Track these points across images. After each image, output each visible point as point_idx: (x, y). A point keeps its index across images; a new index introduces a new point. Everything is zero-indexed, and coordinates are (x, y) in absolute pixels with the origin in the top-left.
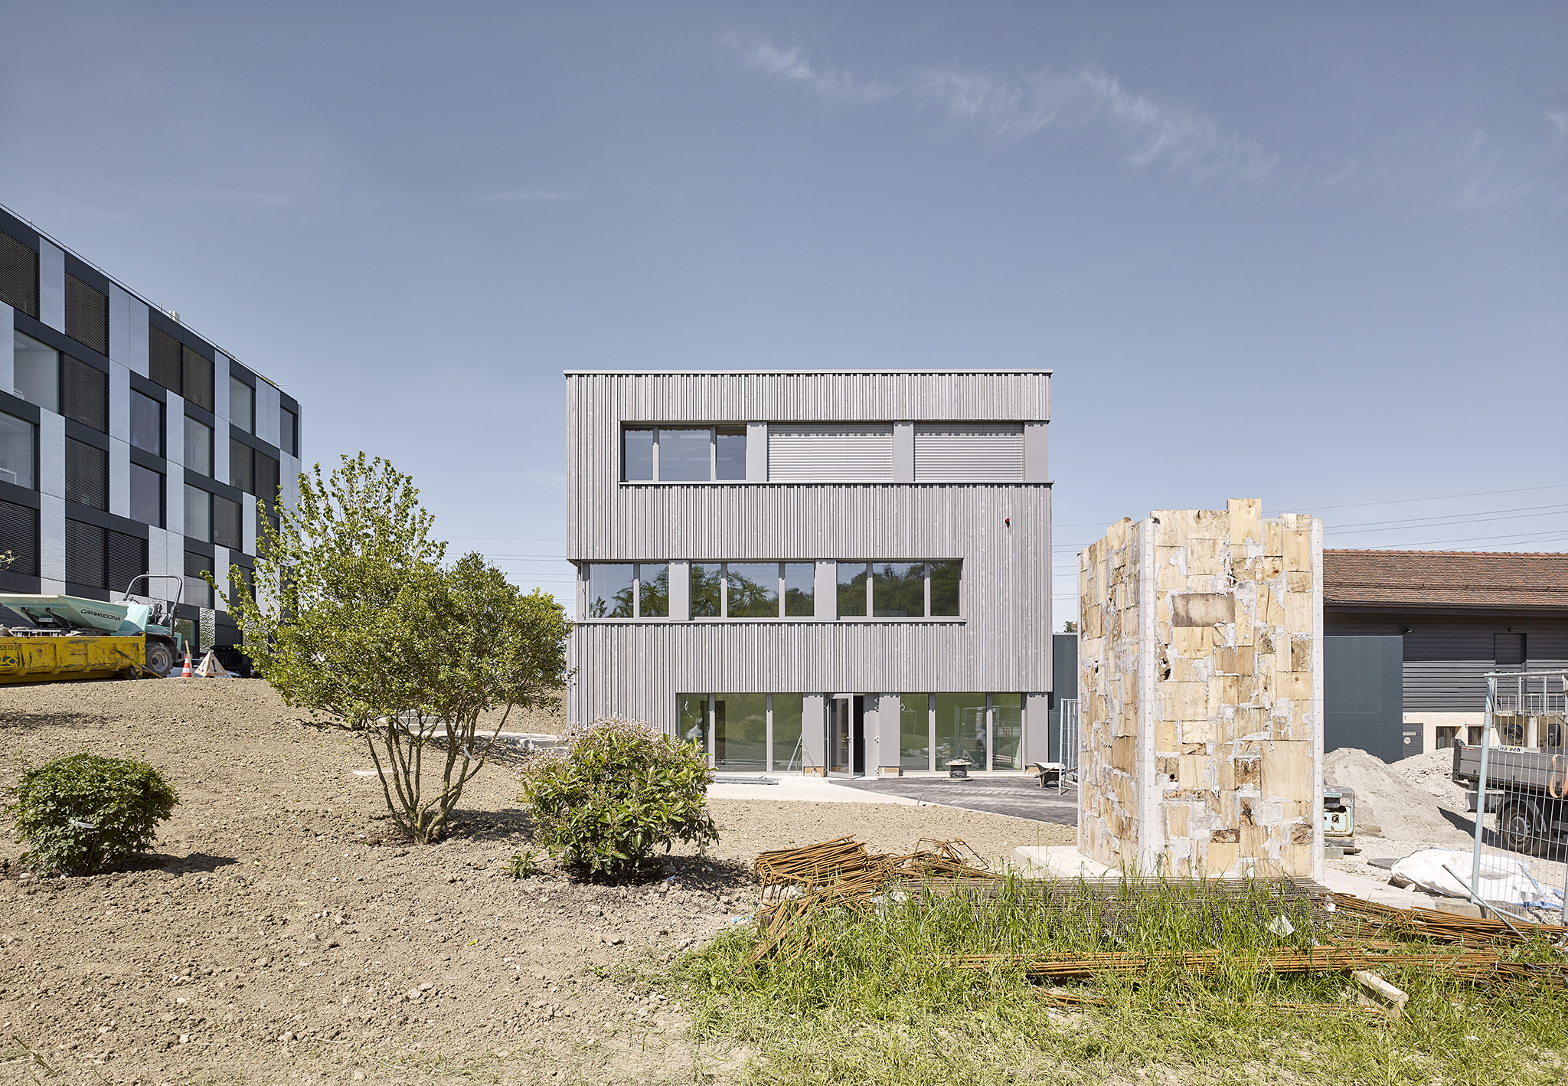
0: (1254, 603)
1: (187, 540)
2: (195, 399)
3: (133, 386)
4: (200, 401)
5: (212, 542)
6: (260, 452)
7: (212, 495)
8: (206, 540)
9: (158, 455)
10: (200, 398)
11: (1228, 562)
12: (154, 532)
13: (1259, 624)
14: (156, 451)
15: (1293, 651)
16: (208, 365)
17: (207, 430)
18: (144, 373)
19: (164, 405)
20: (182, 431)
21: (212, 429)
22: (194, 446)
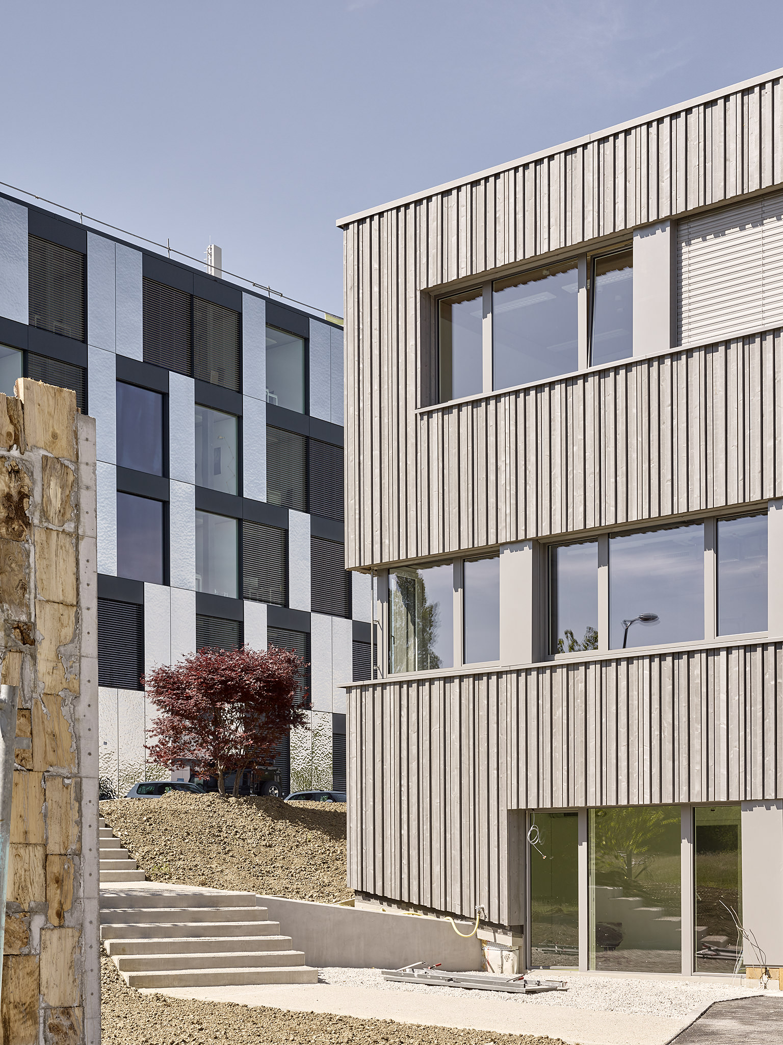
1: (203, 599)
2: (214, 378)
3: (121, 378)
4: (221, 379)
5: (242, 596)
6: (315, 440)
7: (240, 522)
8: (234, 595)
9: (160, 474)
10: (221, 371)
12: (153, 593)
14: (157, 469)
16: (234, 318)
17: (233, 421)
18: (136, 353)
19: (165, 396)
20: (192, 430)
21: (240, 419)
22: (218, 450)
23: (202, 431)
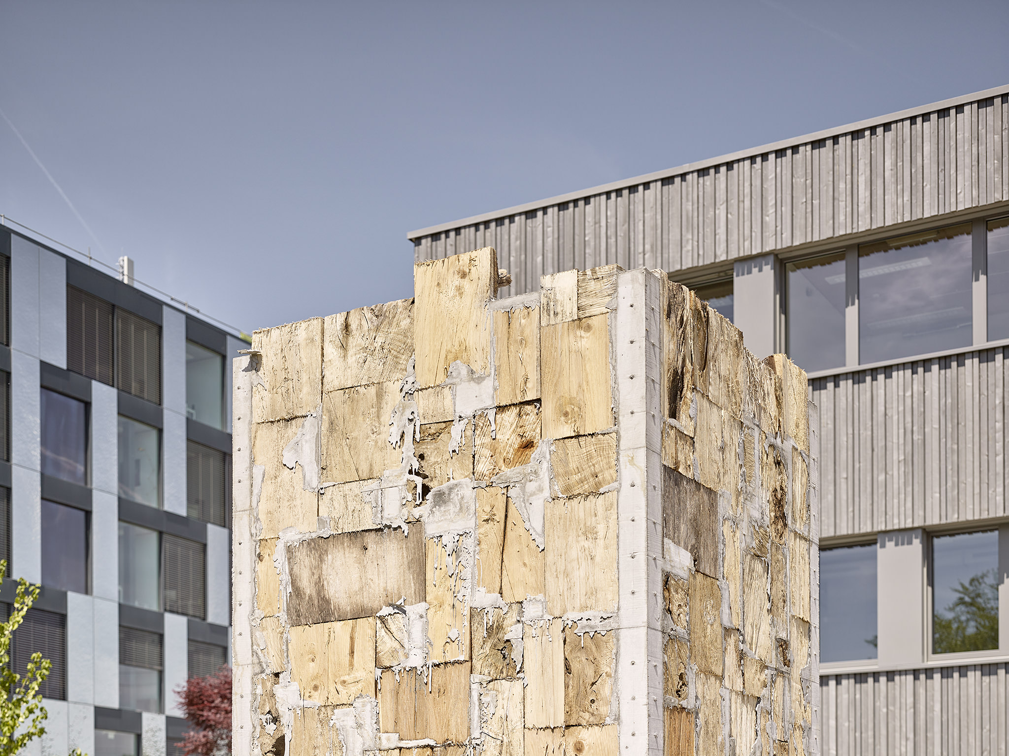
0: (469, 542)
1: (125, 611)
2: (135, 389)
3: (45, 384)
4: (142, 390)
5: (162, 609)
7: (160, 534)
8: (155, 608)
10: (141, 382)
11: (408, 438)
12: (75, 602)
13: (484, 598)
15: (568, 669)
16: (155, 331)
17: (154, 434)
18: (61, 362)
19: (88, 405)
20: (115, 440)
21: (160, 431)
22: (138, 462)
23: (124, 442)
